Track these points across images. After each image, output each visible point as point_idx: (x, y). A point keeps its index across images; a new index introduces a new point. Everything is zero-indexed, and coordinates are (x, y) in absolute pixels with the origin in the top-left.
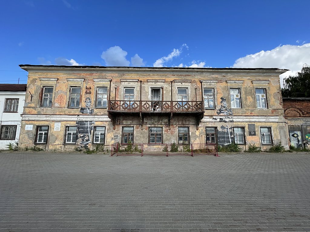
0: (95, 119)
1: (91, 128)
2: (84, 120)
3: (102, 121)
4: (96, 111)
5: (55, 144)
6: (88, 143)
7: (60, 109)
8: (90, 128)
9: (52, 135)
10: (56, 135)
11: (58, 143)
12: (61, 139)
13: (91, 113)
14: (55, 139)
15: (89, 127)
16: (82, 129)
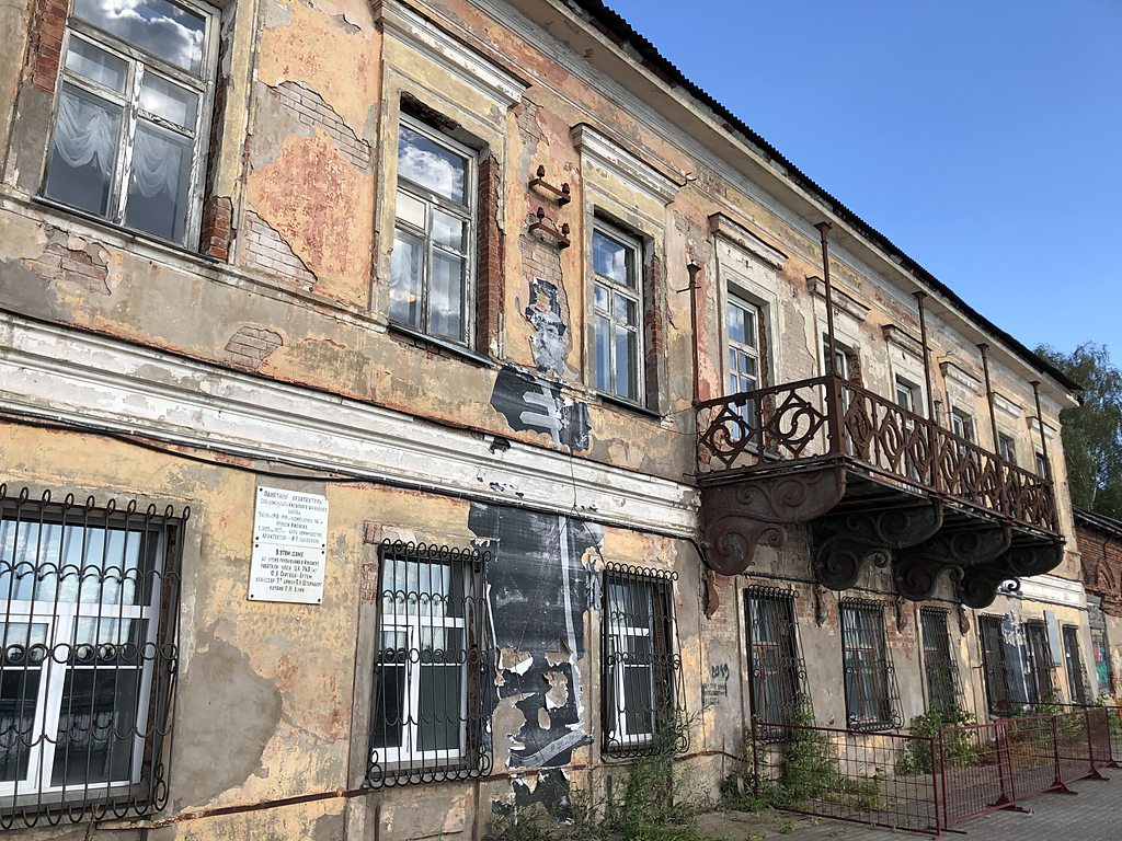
0: (607, 505)
1: (582, 584)
2: (536, 493)
5: (257, 789)
6: (565, 742)
7: (314, 313)
8: (572, 583)
9: (224, 661)
10: (266, 664)
11: (291, 767)
12: (326, 712)
14: (261, 722)
15: (566, 577)
16: (521, 598)
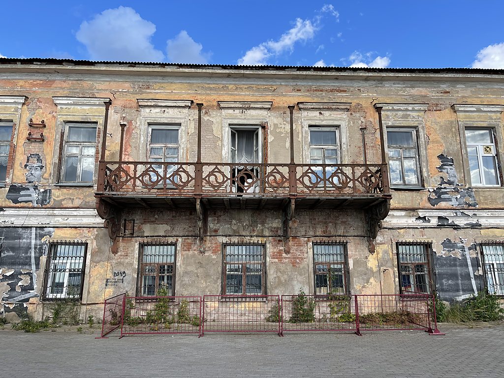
0: (54, 221)
1: (41, 248)
2: (18, 222)
3: (76, 227)
4: (57, 194)
6: (27, 296)
8: (35, 248)
13: (43, 203)
15: (33, 246)
16: (12, 254)
